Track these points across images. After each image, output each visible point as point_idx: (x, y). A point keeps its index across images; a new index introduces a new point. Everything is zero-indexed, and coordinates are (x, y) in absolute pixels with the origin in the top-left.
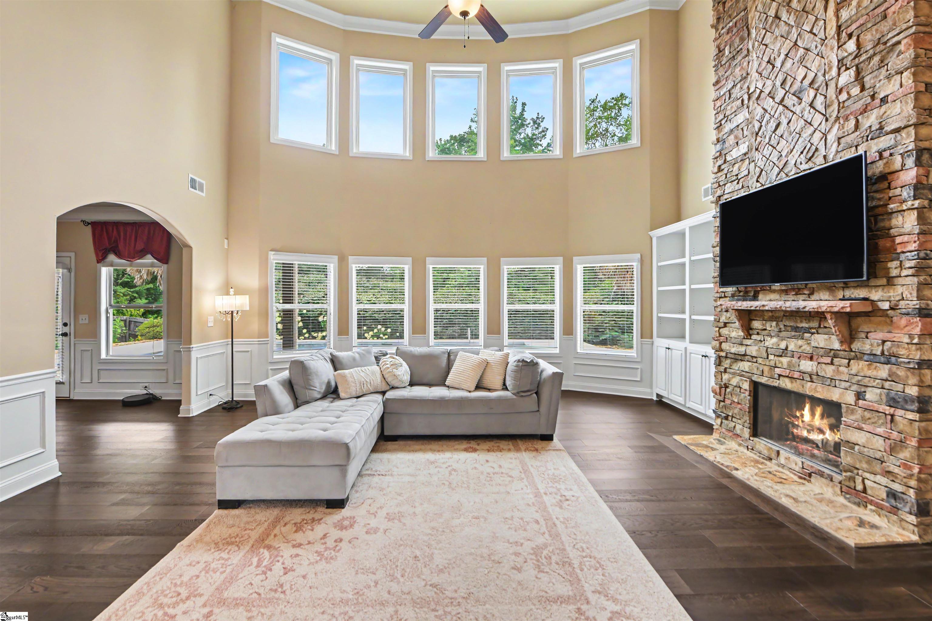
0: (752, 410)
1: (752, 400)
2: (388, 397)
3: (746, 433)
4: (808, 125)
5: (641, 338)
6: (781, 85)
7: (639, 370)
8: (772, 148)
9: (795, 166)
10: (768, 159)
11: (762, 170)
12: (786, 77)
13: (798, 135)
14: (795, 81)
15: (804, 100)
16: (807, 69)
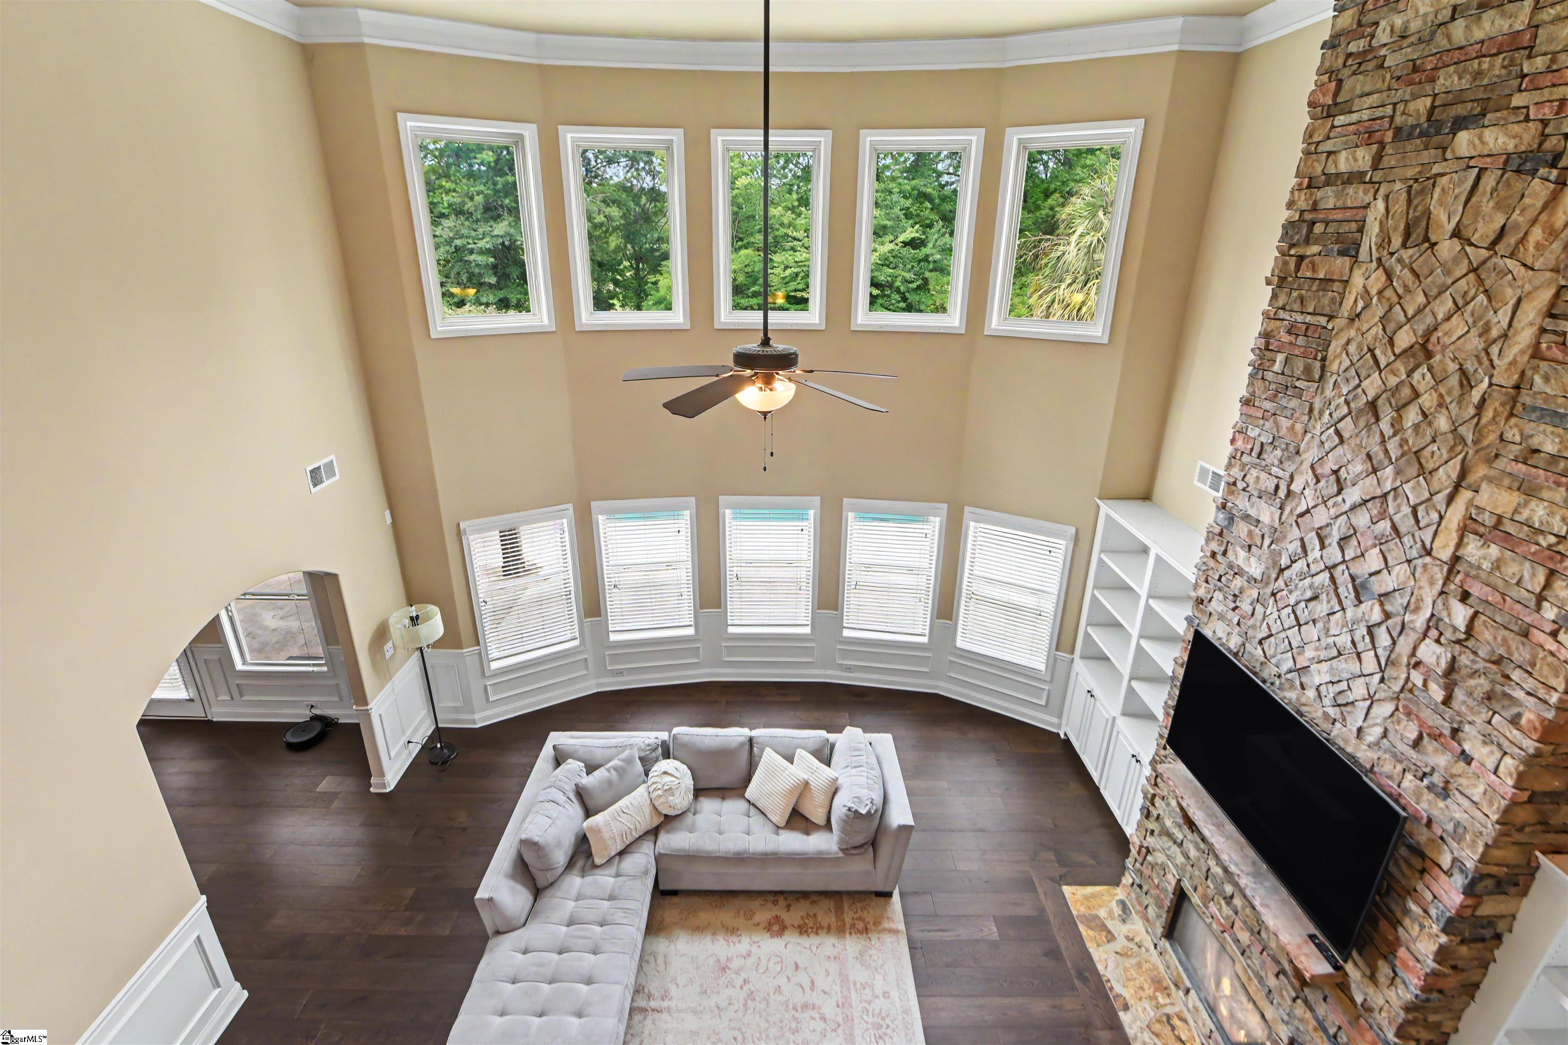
0: (1172, 910)
1: (1175, 901)
2: (662, 852)
3: (1159, 931)
4: (1354, 655)
5: (1057, 650)
6: (1341, 539)
7: (1045, 693)
8: (1295, 623)
9: (1317, 689)
10: (1284, 630)
11: (1271, 635)
12: (1351, 536)
13: (1335, 653)
14: (1362, 559)
15: (1363, 606)
16: (1383, 566)
